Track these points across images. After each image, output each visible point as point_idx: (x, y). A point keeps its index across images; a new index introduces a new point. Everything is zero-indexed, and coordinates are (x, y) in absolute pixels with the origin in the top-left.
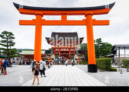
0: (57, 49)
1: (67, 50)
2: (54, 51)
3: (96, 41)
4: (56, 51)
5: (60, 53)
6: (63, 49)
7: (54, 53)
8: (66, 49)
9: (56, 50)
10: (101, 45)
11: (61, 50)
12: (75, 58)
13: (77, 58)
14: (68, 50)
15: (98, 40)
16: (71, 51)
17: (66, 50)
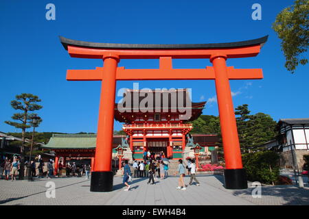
0: (138, 133)
1: (164, 135)
2: (129, 139)
4: (134, 139)
5: (145, 143)
6: (153, 133)
7: (129, 144)
8: (162, 133)
9: (135, 135)
10: (249, 120)
11: (148, 135)
12: (185, 156)
13: (192, 154)
14: (167, 135)
16: (173, 138)
17: (160, 135)
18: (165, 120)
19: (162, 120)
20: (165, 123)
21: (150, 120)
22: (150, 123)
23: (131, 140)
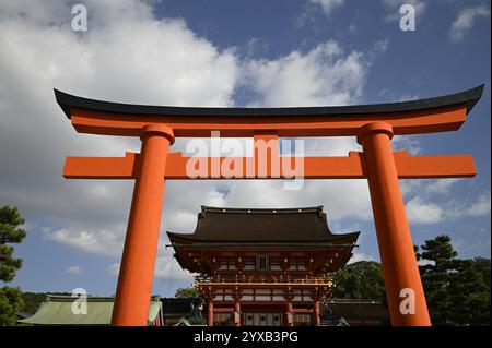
0: (224, 295)
1: (275, 299)
3: (421, 252)
4: (217, 305)
6: (254, 295)
8: (272, 295)
9: (219, 298)
10: (454, 271)
11: (245, 298)
14: (281, 299)
15: (430, 244)
16: (296, 306)
17: (268, 298)
18: (277, 268)
19: (273, 268)
20: (277, 274)
21: (248, 268)
22: (248, 273)
23: (211, 309)
